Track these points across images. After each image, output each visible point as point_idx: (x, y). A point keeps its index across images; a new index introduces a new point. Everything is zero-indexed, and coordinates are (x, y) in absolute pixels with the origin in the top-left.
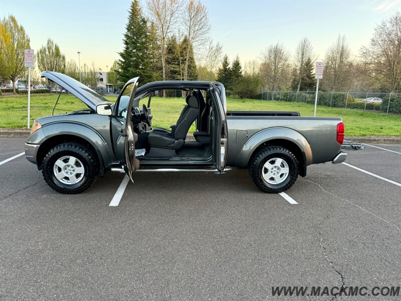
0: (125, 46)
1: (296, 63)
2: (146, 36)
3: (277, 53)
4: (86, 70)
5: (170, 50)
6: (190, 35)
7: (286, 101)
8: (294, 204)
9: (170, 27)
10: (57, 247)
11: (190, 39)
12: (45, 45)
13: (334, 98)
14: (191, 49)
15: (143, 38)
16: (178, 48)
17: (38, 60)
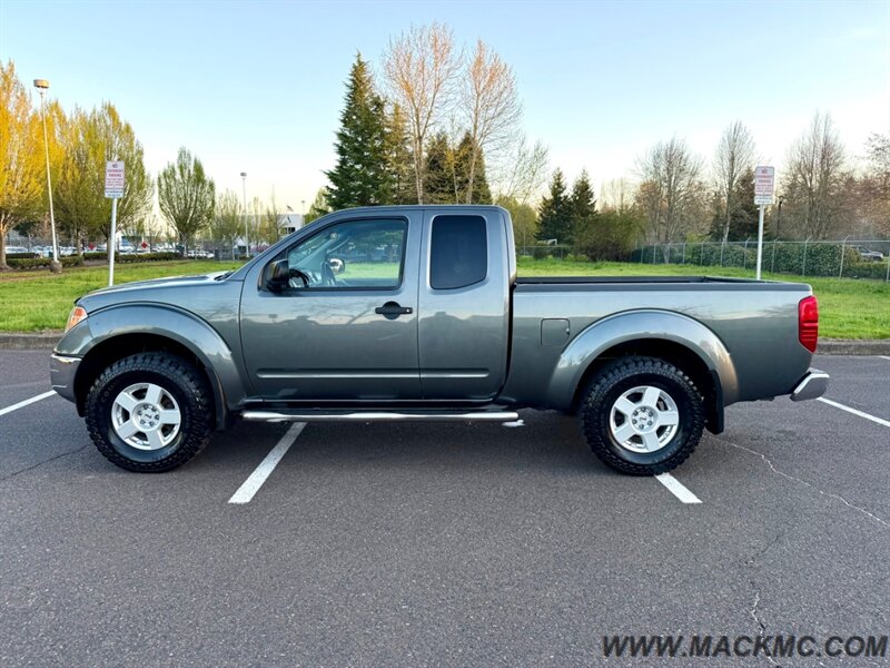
0: (339, 157)
1: (718, 179)
2: (383, 135)
3: (672, 161)
4: (259, 210)
5: (435, 162)
6: (476, 128)
7: (698, 264)
8: (693, 504)
9: (435, 112)
10: (68, 604)
11: (477, 138)
12: (174, 161)
13: (811, 255)
14: (480, 158)
15: (377, 139)
16: (450, 157)
17: (160, 193)
